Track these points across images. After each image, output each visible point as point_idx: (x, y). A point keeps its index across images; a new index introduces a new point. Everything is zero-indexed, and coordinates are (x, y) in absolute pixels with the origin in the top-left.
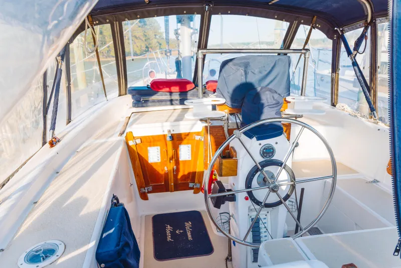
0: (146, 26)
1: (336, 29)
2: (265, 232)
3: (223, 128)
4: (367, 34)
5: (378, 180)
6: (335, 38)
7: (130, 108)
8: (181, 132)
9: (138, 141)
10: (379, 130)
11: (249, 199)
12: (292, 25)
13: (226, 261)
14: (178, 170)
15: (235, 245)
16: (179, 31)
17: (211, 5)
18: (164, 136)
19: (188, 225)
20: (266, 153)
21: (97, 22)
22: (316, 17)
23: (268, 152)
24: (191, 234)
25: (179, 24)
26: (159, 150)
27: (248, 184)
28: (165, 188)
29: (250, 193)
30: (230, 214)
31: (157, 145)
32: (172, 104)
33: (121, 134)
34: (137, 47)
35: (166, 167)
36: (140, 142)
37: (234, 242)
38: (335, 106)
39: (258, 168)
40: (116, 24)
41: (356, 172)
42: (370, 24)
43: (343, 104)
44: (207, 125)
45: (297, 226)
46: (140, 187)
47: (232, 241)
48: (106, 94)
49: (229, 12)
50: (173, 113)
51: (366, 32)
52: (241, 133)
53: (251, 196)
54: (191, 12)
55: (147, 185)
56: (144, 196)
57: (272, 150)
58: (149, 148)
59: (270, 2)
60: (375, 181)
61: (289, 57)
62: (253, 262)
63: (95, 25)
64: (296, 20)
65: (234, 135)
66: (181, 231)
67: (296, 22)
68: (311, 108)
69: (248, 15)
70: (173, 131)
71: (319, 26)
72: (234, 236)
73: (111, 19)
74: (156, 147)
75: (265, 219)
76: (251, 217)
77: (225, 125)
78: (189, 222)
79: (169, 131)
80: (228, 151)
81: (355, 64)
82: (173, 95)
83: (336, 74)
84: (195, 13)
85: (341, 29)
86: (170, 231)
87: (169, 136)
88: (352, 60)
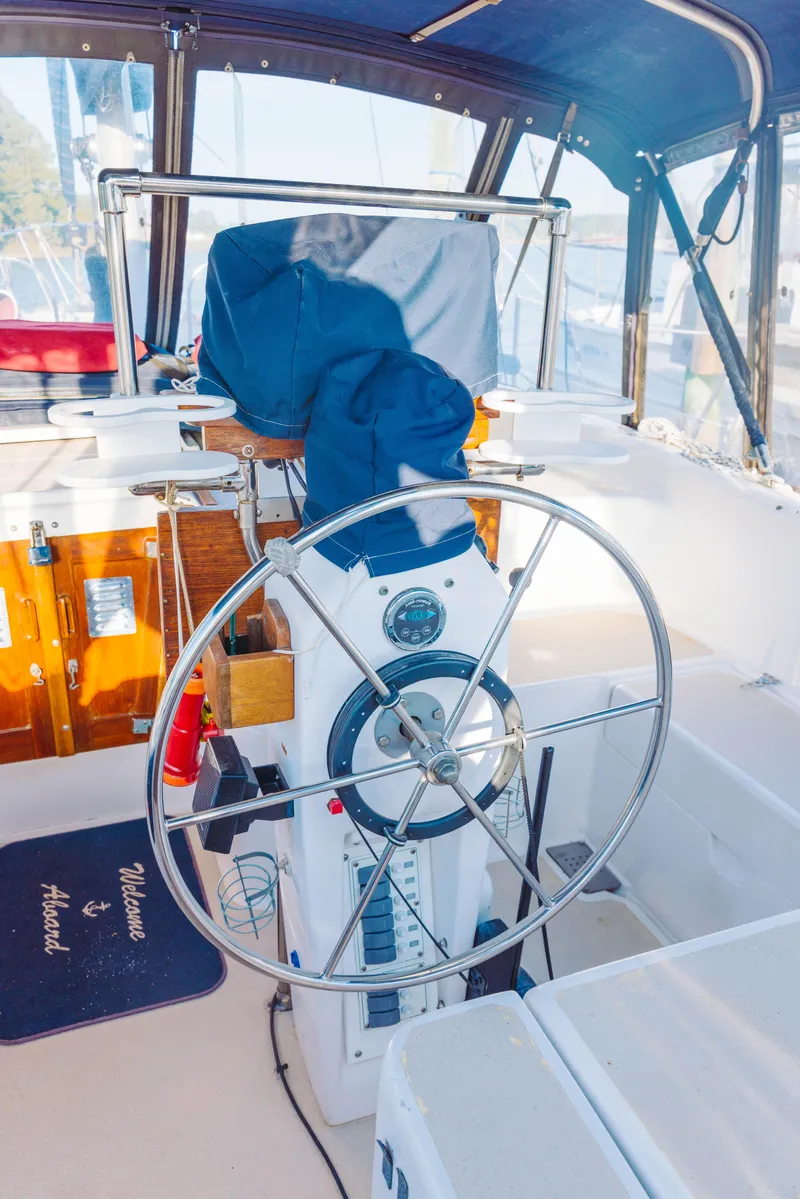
1: (640, 154)
2: (412, 928)
3: (236, 522)
4: (744, 173)
5: (777, 676)
6: (638, 189)
10: (779, 508)
12: (496, 130)
13: (272, 1012)
14: (81, 675)
15: (297, 965)
16: (93, 146)
17: (193, 29)
18: (12, 546)
19: (132, 877)
20: (408, 624)
22: (574, 106)
23: (415, 620)
24: (142, 916)
25: (91, 119)
27: (340, 759)
28: (39, 743)
29: (348, 794)
30: (279, 860)
35: (34, 667)
38: (634, 427)
39: (377, 693)
41: (706, 650)
42: (755, 136)
43: (662, 421)
44: (164, 509)
45: (526, 890)
49: (265, 64)
50: (56, 453)
51: (741, 167)
54: (114, 51)
57: (431, 613)
59: (415, 32)
60: (768, 681)
61: (493, 230)
62: (368, 1026)
64: (507, 116)
65: (267, 560)
66: (103, 907)
67: (506, 123)
68: (574, 437)
69: (337, 83)
70: (56, 525)
71: (586, 144)
75: (410, 880)
76: (356, 865)
77: (243, 507)
78: (137, 865)
79: (38, 528)
80: (259, 616)
81: (702, 282)
82: (54, 385)
83: (640, 317)
84: (130, 55)
85: (658, 156)
86: (57, 908)
87: (37, 545)
88: (694, 267)
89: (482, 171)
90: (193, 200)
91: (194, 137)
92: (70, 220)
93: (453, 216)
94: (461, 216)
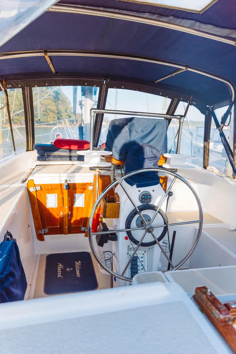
0: (59, 102)
1: (208, 106)
2: (142, 269)
3: (110, 178)
4: (231, 111)
6: (207, 114)
7: (36, 161)
8: (76, 182)
9: (38, 188)
11: (128, 238)
12: (174, 100)
14: (71, 215)
15: (115, 281)
16: (83, 103)
17: (108, 80)
18: (61, 185)
19: (78, 264)
20: (144, 198)
21: (10, 86)
22: (192, 96)
23: (146, 198)
24: (80, 272)
25: (83, 97)
26: (56, 197)
28: (60, 231)
29: (129, 233)
30: (113, 253)
31: (55, 193)
32: (71, 160)
33: (24, 181)
34: (51, 118)
35: (61, 212)
36: (40, 189)
37: (115, 278)
38: (206, 168)
39: (137, 211)
40: (27, 89)
41: (221, 222)
42: (233, 103)
44: (95, 173)
45: (169, 265)
46: (37, 229)
47: (114, 277)
48: (14, 149)
49: (123, 87)
50: (71, 167)
51: (230, 109)
52: (123, 179)
53: (130, 236)
54: (91, 84)
55: (44, 227)
56: (41, 238)
57: (149, 197)
58: (47, 195)
59: (156, 81)
63: (8, 88)
64: (176, 98)
65: (116, 181)
66: (71, 269)
67: (176, 99)
69: (138, 91)
70: (70, 181)
71: (195, 104)
72: (115, 272)
73: (23, 84)
74: (54, 194)
75: (142, 257)
76: (130, 256)
77: (111, 174)
78: (79, 261)
79: (66, 181)
80: (113, 197)
81: (222, 135)
82: (73, 152)
83: (208, 143)
84: (95, 86)
85: (212, 107)
86: (61, 268)
87: (66, 185)
88: (220, 131)
89: (170, 109)
90: (105, 114)
91: (106, 102)
92: (74, 118)
93: (163, 119)
94: (165, 119)
